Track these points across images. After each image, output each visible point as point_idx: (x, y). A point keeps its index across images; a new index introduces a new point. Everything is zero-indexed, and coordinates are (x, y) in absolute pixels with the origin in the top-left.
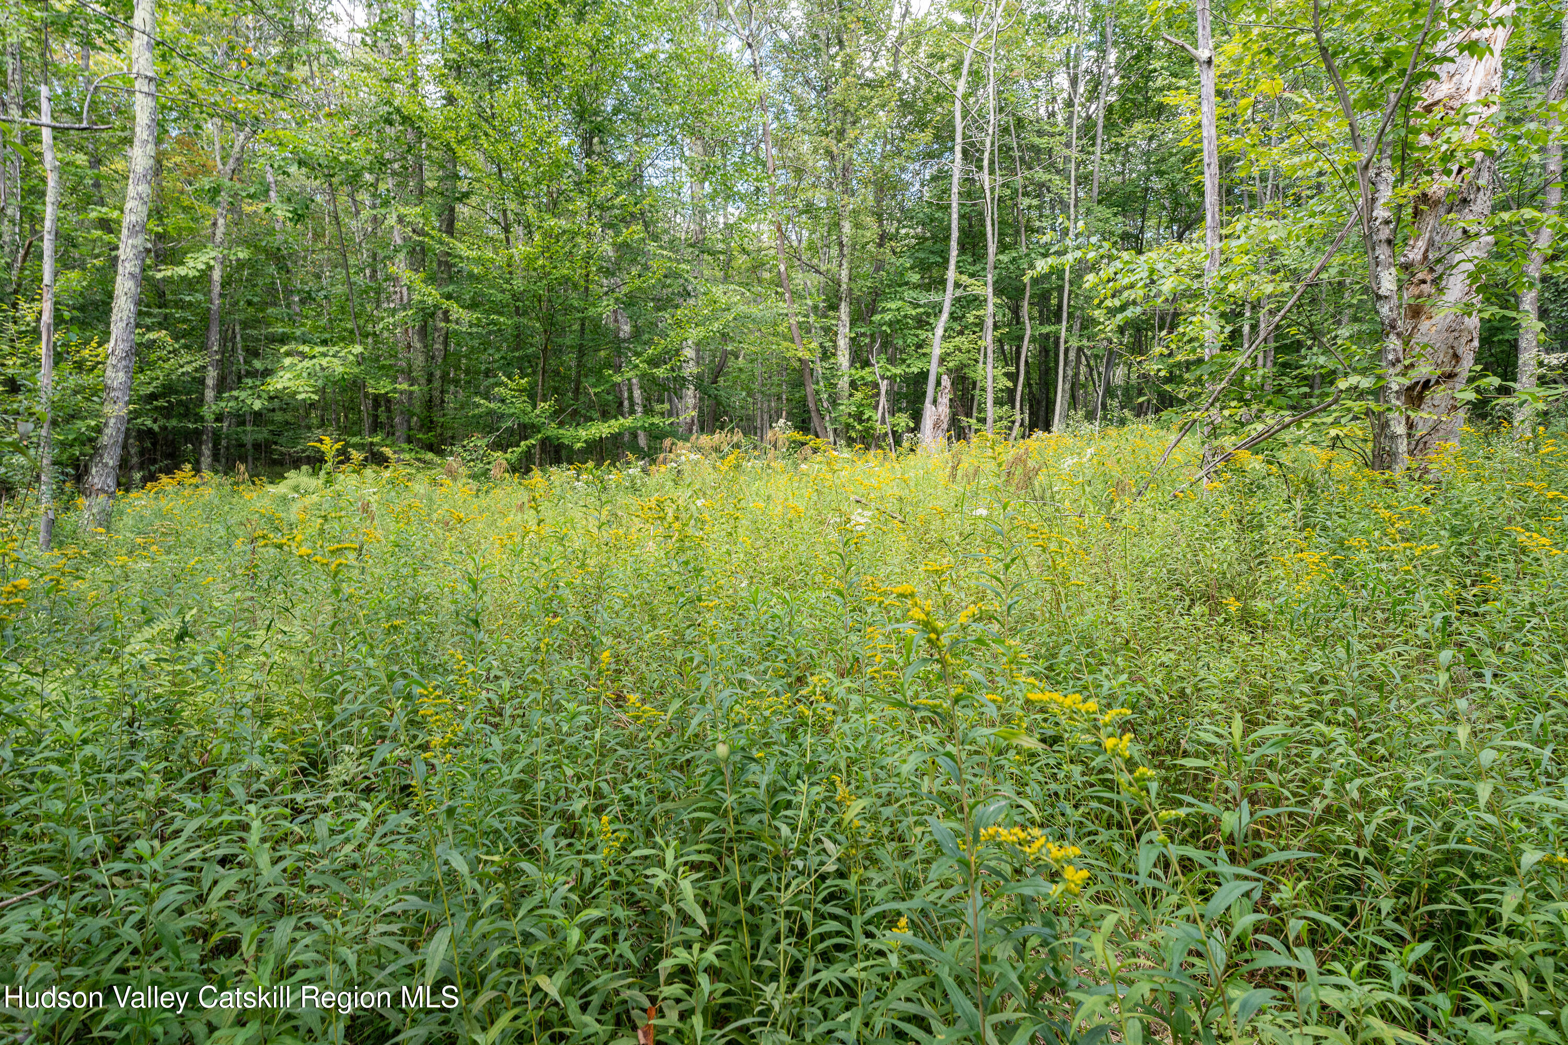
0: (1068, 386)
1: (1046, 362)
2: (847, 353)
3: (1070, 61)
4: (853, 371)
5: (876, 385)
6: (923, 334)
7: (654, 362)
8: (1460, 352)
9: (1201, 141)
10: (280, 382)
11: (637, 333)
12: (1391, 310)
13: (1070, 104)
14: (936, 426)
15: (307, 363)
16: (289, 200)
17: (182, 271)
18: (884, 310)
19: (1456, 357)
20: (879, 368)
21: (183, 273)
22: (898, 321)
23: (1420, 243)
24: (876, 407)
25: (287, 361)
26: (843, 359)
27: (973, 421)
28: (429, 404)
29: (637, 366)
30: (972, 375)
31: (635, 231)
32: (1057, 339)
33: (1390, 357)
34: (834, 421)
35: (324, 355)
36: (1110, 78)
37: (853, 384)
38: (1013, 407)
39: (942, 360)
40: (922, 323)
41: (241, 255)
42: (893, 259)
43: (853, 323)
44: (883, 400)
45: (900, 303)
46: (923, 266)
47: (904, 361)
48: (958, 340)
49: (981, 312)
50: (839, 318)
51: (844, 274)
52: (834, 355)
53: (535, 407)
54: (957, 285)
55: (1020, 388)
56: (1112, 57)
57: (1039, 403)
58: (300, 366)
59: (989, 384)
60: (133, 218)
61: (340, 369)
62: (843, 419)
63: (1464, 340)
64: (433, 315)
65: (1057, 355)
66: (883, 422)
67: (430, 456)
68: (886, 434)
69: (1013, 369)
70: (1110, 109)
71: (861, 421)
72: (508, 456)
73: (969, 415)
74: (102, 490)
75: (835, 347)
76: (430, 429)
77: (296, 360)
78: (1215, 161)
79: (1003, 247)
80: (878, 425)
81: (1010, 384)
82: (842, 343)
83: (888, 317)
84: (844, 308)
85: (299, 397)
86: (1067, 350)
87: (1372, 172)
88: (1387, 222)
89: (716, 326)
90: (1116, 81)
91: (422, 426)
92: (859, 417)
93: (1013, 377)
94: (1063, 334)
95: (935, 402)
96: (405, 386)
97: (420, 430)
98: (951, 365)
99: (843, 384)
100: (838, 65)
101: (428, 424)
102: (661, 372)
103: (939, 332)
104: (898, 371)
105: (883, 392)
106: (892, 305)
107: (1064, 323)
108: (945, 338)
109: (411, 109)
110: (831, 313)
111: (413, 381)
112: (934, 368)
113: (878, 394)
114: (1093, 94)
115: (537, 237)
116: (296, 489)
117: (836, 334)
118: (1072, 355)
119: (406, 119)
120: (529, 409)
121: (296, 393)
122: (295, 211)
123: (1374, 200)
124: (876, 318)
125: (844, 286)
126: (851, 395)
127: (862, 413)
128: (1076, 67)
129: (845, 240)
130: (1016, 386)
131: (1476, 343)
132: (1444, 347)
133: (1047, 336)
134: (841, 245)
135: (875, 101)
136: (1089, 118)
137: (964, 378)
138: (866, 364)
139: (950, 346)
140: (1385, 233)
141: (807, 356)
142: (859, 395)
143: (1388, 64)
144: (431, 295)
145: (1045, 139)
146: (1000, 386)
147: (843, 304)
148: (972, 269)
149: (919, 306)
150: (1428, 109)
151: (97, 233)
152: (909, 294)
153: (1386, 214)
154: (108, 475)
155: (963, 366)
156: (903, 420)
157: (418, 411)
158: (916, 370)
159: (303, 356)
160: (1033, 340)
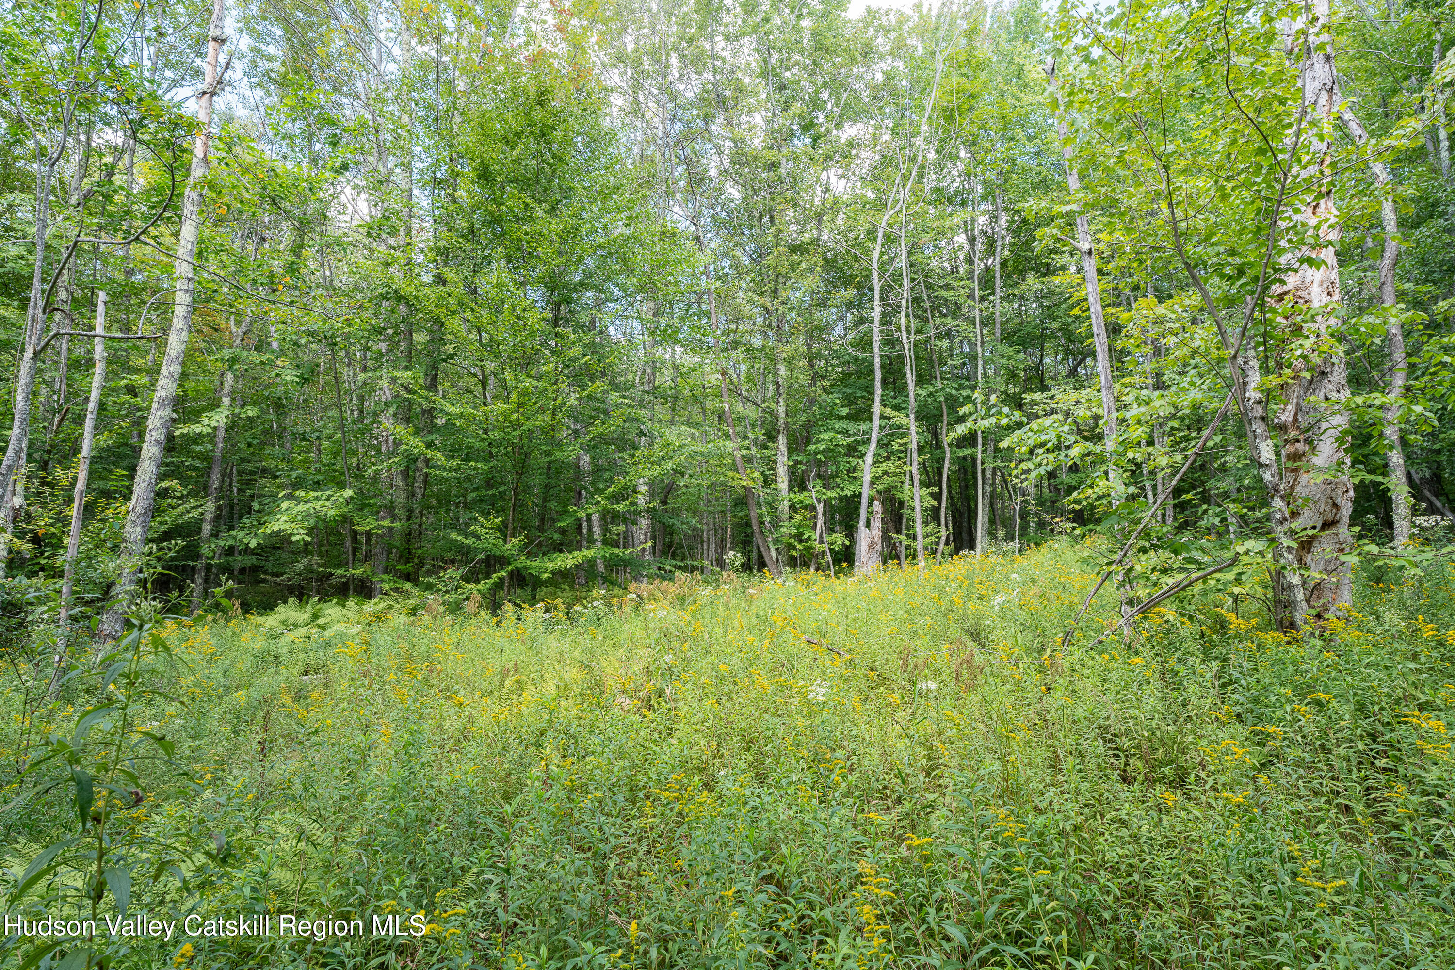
0: (987, 501)
1: (965, 480)
2: (786, 479)
3: (968, 227)
4: (792, 495)
5: (813, 508)
6: (854, 461)
7: (615, 498)
8: (1339, 500)
9: (1088, 309)
10: (279, 523)
11: (597, 470)
12: (1273, 476)
13: (970, 261)
14: (871, 547)
15: (302, 507)
16: (298, 366)
17: (197, 428)
18: (818, 441)
19: (1335, 505)
20: (815, 493)
21: (198, 431)
22: (831, 450)
23: (1289, 407)
24: (814, 528)
25: (284, 505)
26: (783, 484)
27: (903, 538)
28: (408, 536)
29: (598, 503)
30: (899, 495)
31: (599, 386)
32: (974, 460)
33: (1278, 516)
34: (776, 541)
35: (317, 499)
36: (1003, 237)
37: (792, 507)
38: (939, 525)
39: (872, 483)
40: (853, 450)
41: (250, 414)
42: (825, 396)
43: (791, 452)
44: (820, 522)
45: (831, 435)
46: (849, 400)
47: (838, 486)
48: (885, 466)
49: (905, 440)
50: (778, 449)
51: (781, 410)
52: (775, 481)
53: (505, 541)
54: (882, 417)
55: (944, 505)
56: (1003, 221)
57: (961, 515)
58: (297, 509)
59: (917, 504)
60: (164, 394)
61: (332, 513)
62: (784, 539)
63: (1340, 491)
64: (415, 460)
65: (975, 474)
66: (821, 542)
67: (407, 586)
68: (824, 552)
69: (936, 489)
70: (1004, 264)
71: (801, 541)
72: (480, 587)
73: (899, 532)
74: (110, 635)
75: (776, 475)
76: (408, 561)
77: (292, 504)
78: (1103, 331)
79: (921, 381)
80: (817, 544)
81: (935, 503)
82: (781, 470)
83: (821, 447)
84: (782, 440)
85: (294, 539)
86: (983, 471)
87: (1240, 361)
88: (1259, 402)
89: (670, 465)
90: (1008, 240)
91: (401, 557)
92: (799, 537)
93: (937, 497)
94: (979, 456)
95: (868, 525)
96: (386, 523)
97: (398, 561)
98: (880, 487)
99: (784, 506)
100: (770, 238)
101: (406, 556)
102: (621, 507)
103: (869, 459)
104: (832, 494)
105: (820, 515)
106: (825, 436)
107: (980, 447)
108: (874, 463)
109: (408, 290)
110: (771, 444)
111: (394, 517)
112: (866, 492)
113: (815, 517)
114: (990, 250)
115: (514, 396)
116: (284, 623)
117: (776, 462)
118: (989, 474)
119: (400, 298)
120: (501, 542)
121: (291, 535)
122: (302, 376)
123: (1245, 384)
124: (812, 448)
125: (782, 421)
126: (791, 518)
127: (802, 534)
128: (973, 230)
129: (781, 381)
130: (940, 504)
131: (1351, 493)
132: (1323, 498)
133: (965, 458)
134: (778, 385)
135: (803, 265)
136: (987, 269)
137: (893, 499)
138: (803, 488)
139: (879, 471)
140: (1258, 411)
141: (751, 484)
142: (798, 517)
143: (1241, 272)
144: (416, 445)
145: (952, 293)
146: (926, 505)
147: (781, 436)
148: (894, 402)
149: (849, 436)
150: (1281, 298)
151: (125, 398)
152: (839, 425)
153: (1258, 396)
154: (117, 622)
155: (889, 489)
156: (839, 539)
157: (398, 544)
158: (849, 493)
159: (298, 500)
160: (952, 461)
